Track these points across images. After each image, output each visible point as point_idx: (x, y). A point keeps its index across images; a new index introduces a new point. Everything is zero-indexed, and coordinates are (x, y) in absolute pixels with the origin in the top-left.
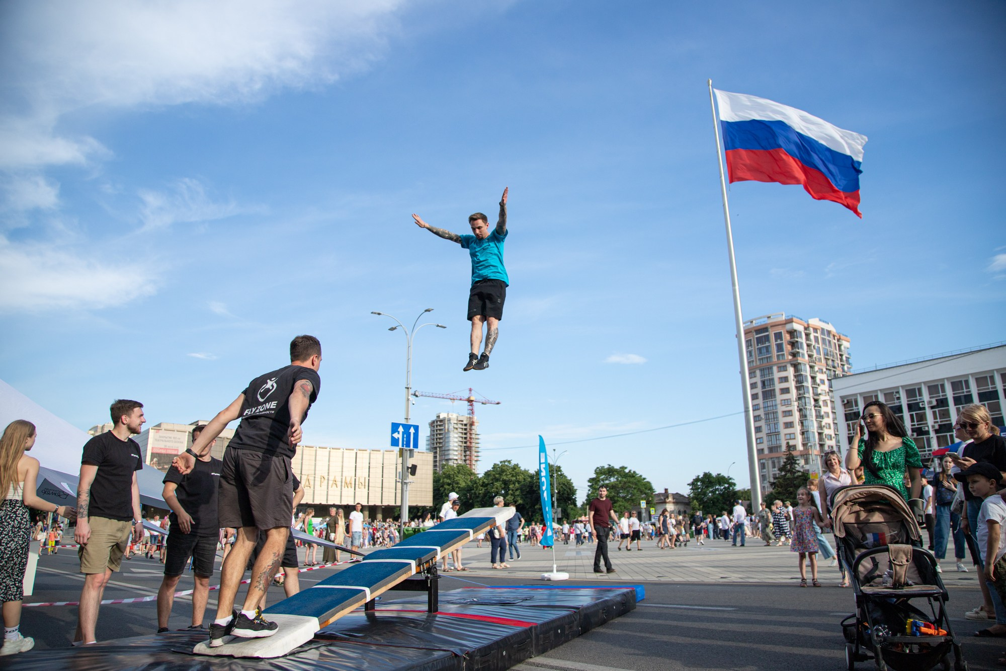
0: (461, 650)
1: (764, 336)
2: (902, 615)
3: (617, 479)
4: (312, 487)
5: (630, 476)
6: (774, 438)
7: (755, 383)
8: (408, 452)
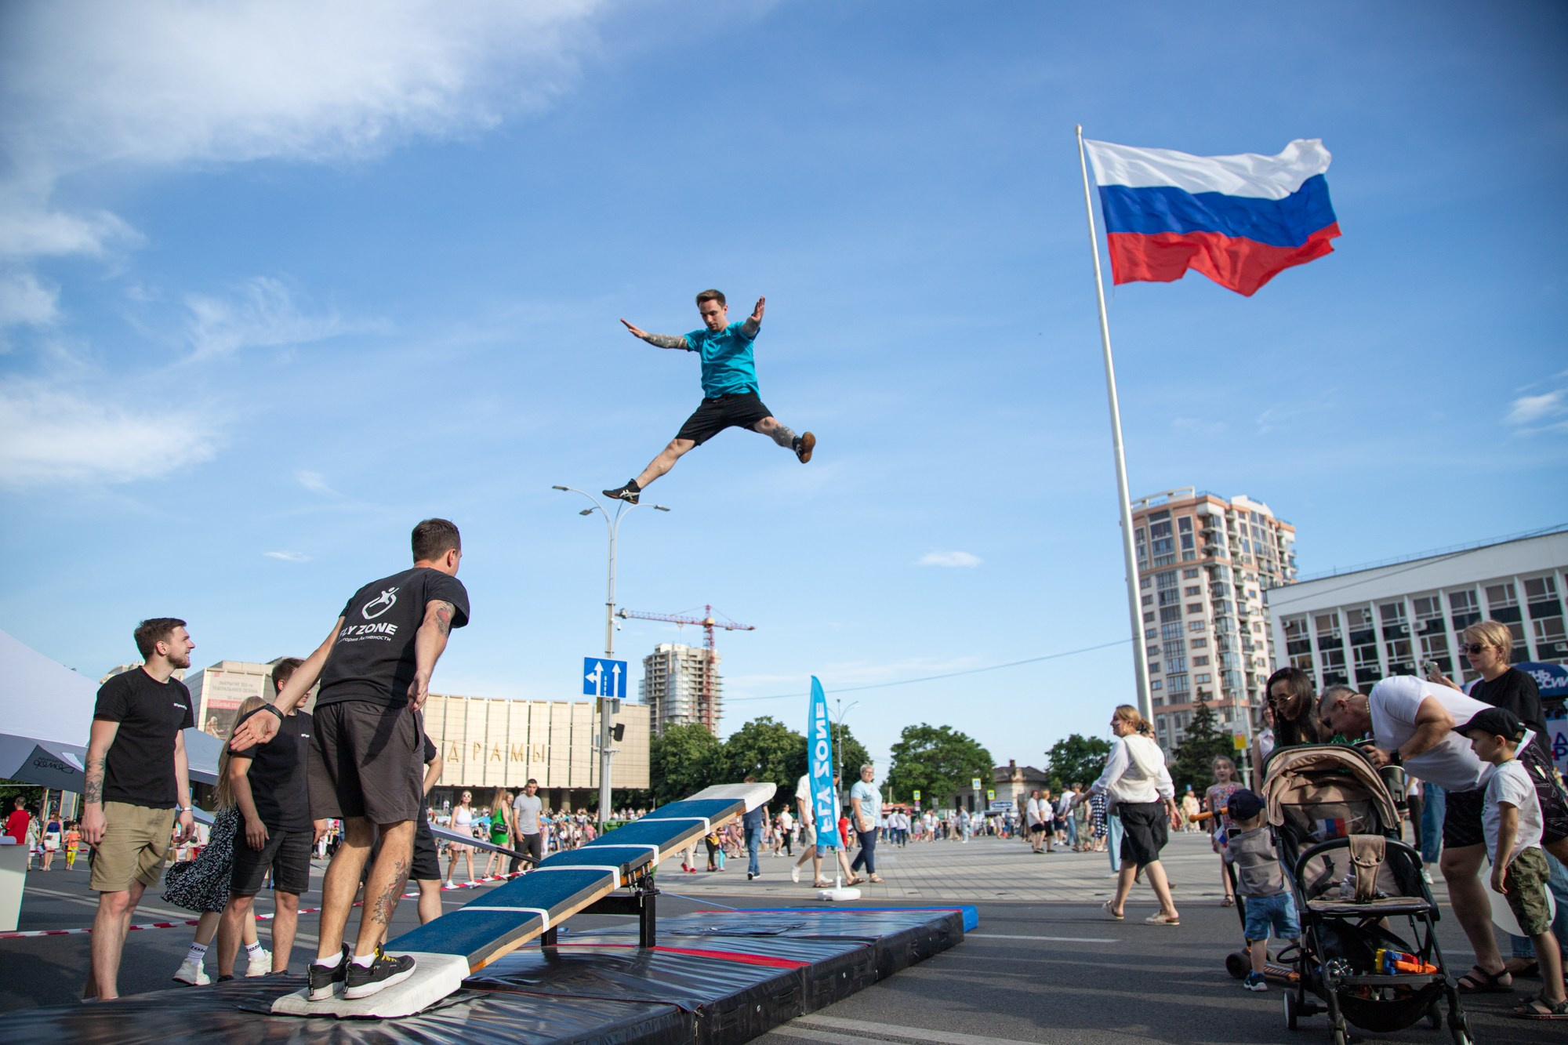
0: (692, 1003)
1: (1164, 523)
2: (1369, 944)
3: (936, 745)
4: (461, 760)
5: (956, 741)
6: (1178, 680)
7: (1150, 596)
8: (611, 704)
